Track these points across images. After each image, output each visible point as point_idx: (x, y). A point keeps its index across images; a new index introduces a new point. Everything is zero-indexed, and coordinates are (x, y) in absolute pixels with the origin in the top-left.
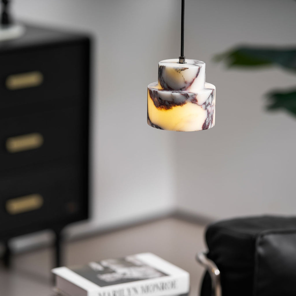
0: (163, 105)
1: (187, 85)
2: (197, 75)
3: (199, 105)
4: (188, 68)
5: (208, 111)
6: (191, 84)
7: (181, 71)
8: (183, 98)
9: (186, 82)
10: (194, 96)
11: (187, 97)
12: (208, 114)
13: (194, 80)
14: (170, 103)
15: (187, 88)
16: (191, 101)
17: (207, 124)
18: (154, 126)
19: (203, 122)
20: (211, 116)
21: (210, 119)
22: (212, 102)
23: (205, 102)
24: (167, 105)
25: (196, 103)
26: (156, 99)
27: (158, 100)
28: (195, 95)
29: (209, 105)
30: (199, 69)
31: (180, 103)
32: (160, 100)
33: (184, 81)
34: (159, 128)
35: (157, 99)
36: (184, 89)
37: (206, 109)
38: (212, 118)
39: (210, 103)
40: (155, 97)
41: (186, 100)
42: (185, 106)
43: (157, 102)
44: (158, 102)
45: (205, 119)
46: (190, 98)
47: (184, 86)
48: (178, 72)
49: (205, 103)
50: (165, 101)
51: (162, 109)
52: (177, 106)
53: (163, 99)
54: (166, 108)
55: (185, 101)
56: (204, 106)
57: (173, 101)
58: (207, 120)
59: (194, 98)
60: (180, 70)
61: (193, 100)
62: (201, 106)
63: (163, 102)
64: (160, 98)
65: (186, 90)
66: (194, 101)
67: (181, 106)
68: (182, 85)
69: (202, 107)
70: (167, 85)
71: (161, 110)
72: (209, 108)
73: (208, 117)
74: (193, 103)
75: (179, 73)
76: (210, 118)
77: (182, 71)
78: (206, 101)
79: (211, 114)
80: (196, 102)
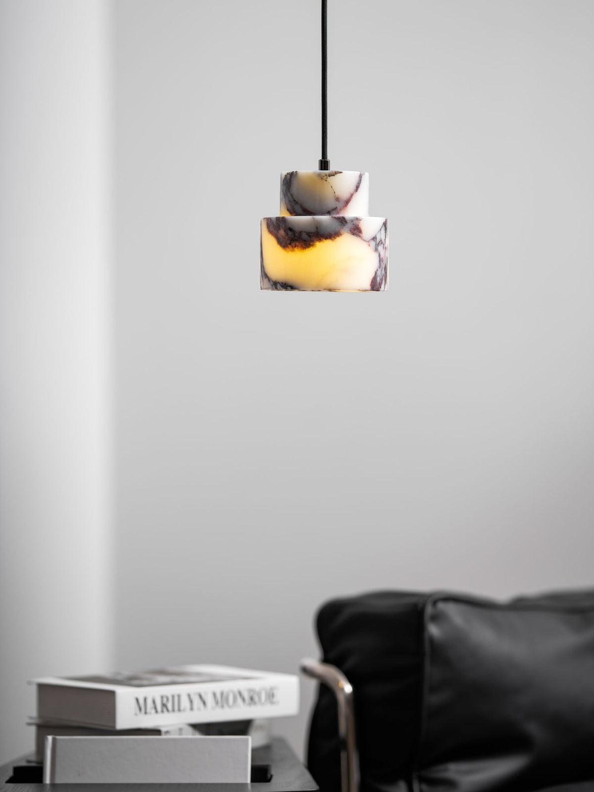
0: (297, 240)
1: (339, 205)
2: (357, 187)
3: (364, 240)
4: (341, 173)
5: (380, 255)
6: (347, 202)
7: (328, 178)
8: (336, 225)
9: (337, 199)
10: (355, 222)
11: (342, 223)
12: (380, 261)
13: (352, 195)
14: (310, 234)
15: (341, 210)
16: (351, 231)
17: (378, 279)
18: (279, 286)
19: (372, 275)
20: (384, 267)
21: (383, 272)
22: (385, 240)
23: (374, 236)
24: (305, 241)
25: (360, 236)
26: (282, 232)
27: (287, 234)
28: (357, 219)
29: (382, 243)
30: (361, 177)
31: (331, 235)
32: (290, 233)
33: (335, 196)
34: (290, 286)
35: (285, 231)
36: (334, 212)
37: (376, 250)
38: (386, 273)
39: (383, 241)
40: (279, 229)
41: (342, 228)
42: (339, 240)
43: (284, 238)
44: (287, 237)
45: (376, 270)
46: (349, 225)
47: (335, 207)
48: (322, 179)
49: (374, 239)
50: (301, 232)
51: (296, 249)
52: (324, 240)
53: (297, 229)
54: (304, 246)
55: (339, 231)
56: (373, 244)
57: (317, 232)
58: (379, 273)
59: (356, 226)
60: (326, 175)
61: (354, 229)
62: (368, 242)
63: (297, 235)
64: (291, 229)
65: (338, 213)
66: (356, 230)
67: (332, 240)
68: (331, 204)
69: (369, 246)
70: (302, 207)
71: (293, 251)
72: (380, 248)
73: (379, 267)
74: (353, 235)
75: (324, 181)
76: (383, 270)
77: (329, 176)
78: (376, 235)
79: (384, 262)
80: (360, 234)
